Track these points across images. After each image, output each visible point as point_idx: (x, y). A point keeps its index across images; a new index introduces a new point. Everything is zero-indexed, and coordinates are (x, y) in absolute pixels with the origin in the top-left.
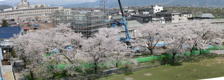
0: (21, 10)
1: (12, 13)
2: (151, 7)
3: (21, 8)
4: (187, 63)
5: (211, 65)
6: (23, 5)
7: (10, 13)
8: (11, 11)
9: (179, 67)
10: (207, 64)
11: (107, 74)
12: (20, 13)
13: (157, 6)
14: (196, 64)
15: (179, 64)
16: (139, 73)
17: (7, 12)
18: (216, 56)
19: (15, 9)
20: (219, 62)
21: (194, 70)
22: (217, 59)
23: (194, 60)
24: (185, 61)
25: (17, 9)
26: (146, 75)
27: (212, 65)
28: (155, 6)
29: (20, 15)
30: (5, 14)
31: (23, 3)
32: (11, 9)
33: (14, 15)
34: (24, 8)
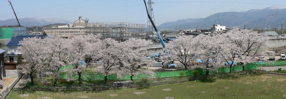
0: (78, 28)
1: (67, 30)
2: (213, 27)
3: (77, 27)
4: (223, 80)
5: (251, 83)
6: (80, 23)
7: (65, 30)
8: (66, 29)
9: (209, 83)
10: (246, 82)
11: (118, 87)
12: (76, 32)
13: (219, 25)
14: (233, 81)
15: (211, 81)
16: (157, 87)
17: (62, 29)
18: (264, 72)
19: (71, 26)
20: (263, 80)
21: (226, 88)
22: (263, 76)
23: (232, 77)
24: (220, 78)
25: (73, 26)
26: (164, 90)
27: (253, 83)
28: (217, 26)
29: (75, 33)
30: (59, 30)
31: (80, 21)
32: (67, 26)
33: (69, 33)
34: (81, 27)
